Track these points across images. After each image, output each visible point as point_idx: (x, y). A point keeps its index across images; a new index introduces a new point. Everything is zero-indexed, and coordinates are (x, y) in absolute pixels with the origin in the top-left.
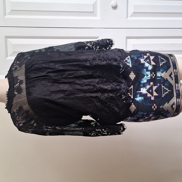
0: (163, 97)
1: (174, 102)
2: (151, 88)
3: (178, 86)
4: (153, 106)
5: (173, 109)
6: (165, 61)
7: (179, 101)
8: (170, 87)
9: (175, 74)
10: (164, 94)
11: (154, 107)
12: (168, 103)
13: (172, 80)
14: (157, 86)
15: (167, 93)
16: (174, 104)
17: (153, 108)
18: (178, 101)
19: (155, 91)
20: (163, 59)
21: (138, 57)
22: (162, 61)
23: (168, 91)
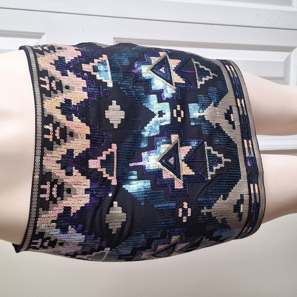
0: (209, 178)
1: (242, 196)
2: (174, 152)
3: (251, 146)
4: (180, 210)
5: (240, 215)
6: (211, 74)
7: (257, 191)
8: (229, 148)
9: (241, 113)
10: (211, 170)
11: (185, 212)
12: (224, 198)
13: (234, 128)
14: (190, 147)
15: (219, 166)
16: (241, 201)
17: (180, 215)
18: (252, 192)
19: (185, 161)
20: (206, 69)
21: (133, 61)
22: (203, 73)
23: (224, 160)
